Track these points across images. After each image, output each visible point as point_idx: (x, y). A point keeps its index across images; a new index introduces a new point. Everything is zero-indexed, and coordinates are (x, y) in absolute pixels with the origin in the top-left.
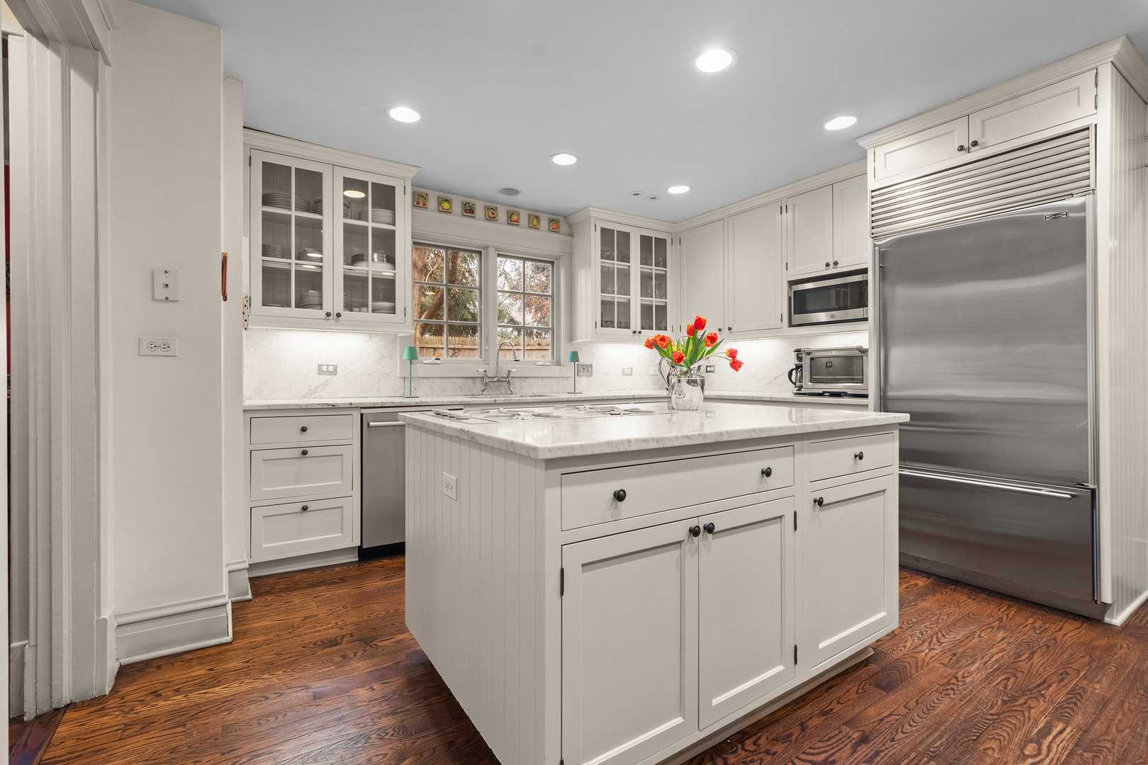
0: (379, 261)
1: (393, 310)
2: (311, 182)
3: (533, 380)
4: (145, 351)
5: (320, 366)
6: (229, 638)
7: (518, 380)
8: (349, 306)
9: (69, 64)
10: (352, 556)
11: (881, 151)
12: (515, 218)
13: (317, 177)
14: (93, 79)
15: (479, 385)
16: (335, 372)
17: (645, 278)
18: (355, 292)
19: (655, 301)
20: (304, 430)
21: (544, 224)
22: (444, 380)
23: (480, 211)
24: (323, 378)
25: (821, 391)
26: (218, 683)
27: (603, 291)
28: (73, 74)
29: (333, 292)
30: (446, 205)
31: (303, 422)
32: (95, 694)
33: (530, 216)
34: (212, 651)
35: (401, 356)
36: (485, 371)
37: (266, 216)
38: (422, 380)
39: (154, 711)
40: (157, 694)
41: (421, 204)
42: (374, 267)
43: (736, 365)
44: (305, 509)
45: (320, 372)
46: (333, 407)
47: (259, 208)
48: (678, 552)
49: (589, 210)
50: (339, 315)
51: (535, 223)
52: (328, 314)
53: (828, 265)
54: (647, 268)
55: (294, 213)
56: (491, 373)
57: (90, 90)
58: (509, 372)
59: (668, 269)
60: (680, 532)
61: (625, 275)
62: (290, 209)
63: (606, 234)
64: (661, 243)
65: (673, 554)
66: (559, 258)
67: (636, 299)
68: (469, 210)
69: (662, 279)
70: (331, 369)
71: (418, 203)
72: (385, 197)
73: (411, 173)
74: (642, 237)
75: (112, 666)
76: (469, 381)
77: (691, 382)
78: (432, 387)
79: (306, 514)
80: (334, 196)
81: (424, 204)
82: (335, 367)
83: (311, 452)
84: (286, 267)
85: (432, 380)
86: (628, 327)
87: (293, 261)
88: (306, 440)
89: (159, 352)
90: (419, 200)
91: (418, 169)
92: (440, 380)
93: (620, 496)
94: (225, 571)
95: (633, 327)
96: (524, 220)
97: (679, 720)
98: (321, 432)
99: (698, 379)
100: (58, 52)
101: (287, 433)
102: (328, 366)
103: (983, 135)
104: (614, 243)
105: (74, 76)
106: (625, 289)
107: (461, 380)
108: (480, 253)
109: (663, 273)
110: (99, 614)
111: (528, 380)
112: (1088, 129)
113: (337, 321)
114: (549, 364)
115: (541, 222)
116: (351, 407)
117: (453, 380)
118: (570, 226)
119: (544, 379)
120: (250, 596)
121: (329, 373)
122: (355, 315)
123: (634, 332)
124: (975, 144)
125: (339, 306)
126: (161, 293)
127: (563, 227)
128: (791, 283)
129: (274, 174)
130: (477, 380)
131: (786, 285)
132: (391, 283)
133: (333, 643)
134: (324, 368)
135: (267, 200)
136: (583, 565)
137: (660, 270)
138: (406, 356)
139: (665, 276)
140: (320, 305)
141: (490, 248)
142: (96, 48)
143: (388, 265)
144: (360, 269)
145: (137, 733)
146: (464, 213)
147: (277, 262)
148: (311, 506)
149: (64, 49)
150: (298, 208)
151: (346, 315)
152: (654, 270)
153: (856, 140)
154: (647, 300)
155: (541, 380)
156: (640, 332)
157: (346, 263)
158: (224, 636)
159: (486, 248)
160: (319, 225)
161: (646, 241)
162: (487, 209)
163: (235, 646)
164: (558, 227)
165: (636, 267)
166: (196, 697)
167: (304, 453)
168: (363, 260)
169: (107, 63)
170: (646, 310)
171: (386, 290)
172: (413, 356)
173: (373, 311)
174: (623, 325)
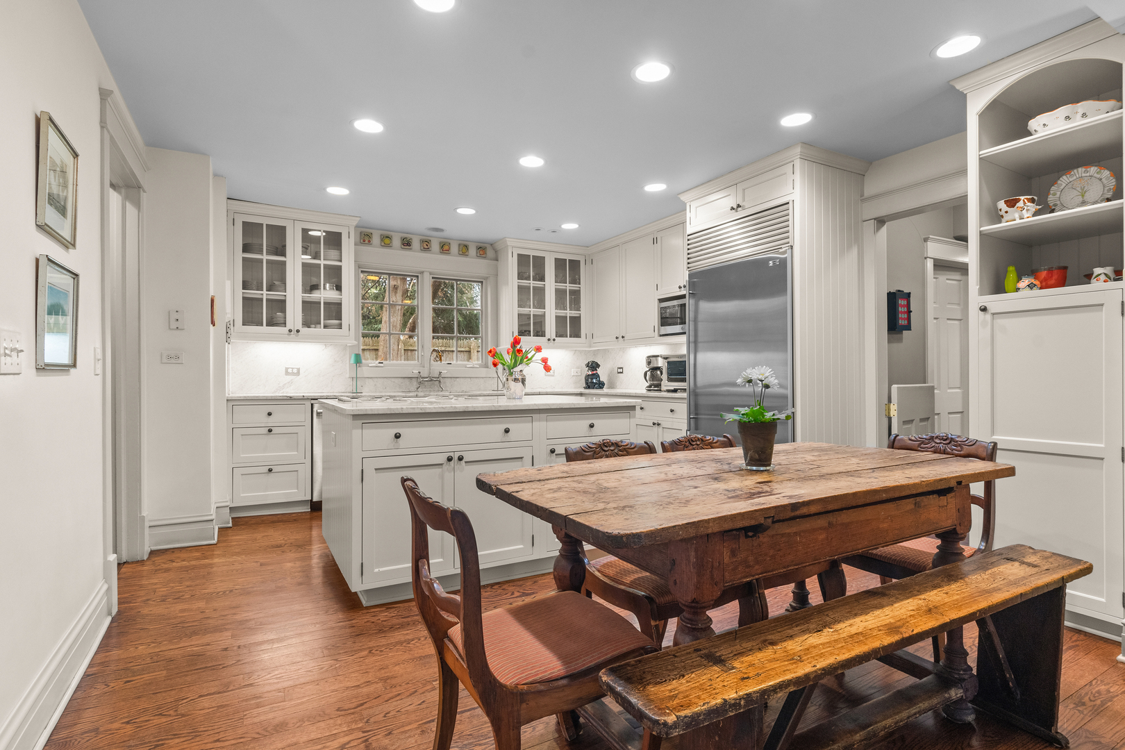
0: (330, 289)
1: (340, 326)
2: (278, 234)
3: (462, 380)
4: (165, 360)
5: (287, 369)
6: (215, 541)
7: (449, 379)
8: (307, 324)
9: (126, 198)
10: (305, 507)
11: (694, 205)
12: (446, 247)
13: (282, 230)
14: (138, 204)
15: (415, 384)
16: (298, 373)
17: (560, 294)
18: (311, 313)
19: (569, 313)
20: (270, 414)
21: (472, 251)
22: (385, 379)
23: (416, 244)
24: (289, 378)
25: (672, 388)
26: (207, 559)
27: (520, 306)
28: (127, 203)
29: (294, 313)
30: (387, 241)
31: (270, 409)
32: (139, 559)
33: (459, 245)
34: (203, 547)
35: (350, 361)
36: (419, 372)
37: (244, 259)
38: (367, 380)
39: (171, 566)
40: (173, 561)
41: (367, 242)
42: (326, 294)
43: (547, 368)
44: (270, 470)
45: (287, 373)
46: (291, 398)
47: (240, 255)
48: (440, 470)
49: (506, 241)
50: (298, 331)
51: (464, 250)
52: (290, 331)
53: (680, 287)
54: (561, 286)
55: (265, 257)
56: (425, 373)
57: (137, 212)
58: (440, 373)
59: (582, 286)
60: (442, 458)
61: (540, 292)
62: (262, 254)
63: (523, 260)
64: (575, 265)
65: (437, 471)
66: (486, 278)
67: (551, 312)
68: (407, 243)
69: (576, 295)
70: (295, 371)
71: (364, 241)
72: (334, 240)
73: (355, 222)
74: (557, 260)
75: (147, 549)
76: (407, 380)
77: (516, 380)
78: (375, 385)
79: (271, 475)
80: (294, 243)
81: (369, 241)
82: (299, 370)
83: (275, 430)
84: (260, 297)
85: (376, 380)
86: (543, 335)
87: (265, 292)
88: (271, 422)
89: (173, 361)
90: (365, 237)
91: (359, 219)
92: (383, 380)
93: (397, 436)
94: (213, 507)
95: (548, 335)
96: (454, 249)
97: (441, 560)
98: (281, 416)
99: (520, 377)
100: (120, 193)
101: (257, 416)
102: (293, 368)
103: (744, 200)
104: (531, 266)
105: (128, 205)
106: (541, 304)
107: (400, 380)
108: (417, 276)
109: (578, 289)
110: (141, 514)
111: (458, 379)
112: (788, 203)
113: (297, 336)
114: (478, 366)
115: (470, 250)
116: (304, 399)
117: (393, 380)
118: (496, 252)
119: (472, 379)
120: (230, 525)
121: (293, 374)
122: (312, 330)
123: (549, 340)
124: (739, 206)
125: (299, 325)
126: (174, 325)
127: (490, 253)
128: (661, 301)
129: (250, 229)
130: (414, 379)
131: (657, 301)
132: (339, 305)
133: (280, 546)
134: (290, 371)
135: (246, 248)
136: (376, 469)
137: (574, 287)
138: (353, 360)
139: (578, 292)
140: (284, 324)
141: (425, 273)
142: (139, 187)
143: (337, 292)
144: (315, 296)
145: (162, 572)
146: (403, 246)
147: (253, 293)
148: (275, 469)
149: (123, 191)
150: (268, 253)
151: (305, 330)
152: (568, 286)
153: (679, 196)
154: (562, 313)
155: (469, 380)
156: (554, 340)
157: (305, 291)
158: (211, 540)
159: (422, 273)
160: (284, 263)
161: (560, 264)
162: (422, 241)
163: (218, 545)
164: (485, 253)
165: (550, 285)
166: (193, 563)
167: (270, 431)
168: (318, 289)
169: (144, 191)
170: (560, 320)
171: (335, 310)
172: (358, 360)
173: (325, 327)
174: (540, 333)
